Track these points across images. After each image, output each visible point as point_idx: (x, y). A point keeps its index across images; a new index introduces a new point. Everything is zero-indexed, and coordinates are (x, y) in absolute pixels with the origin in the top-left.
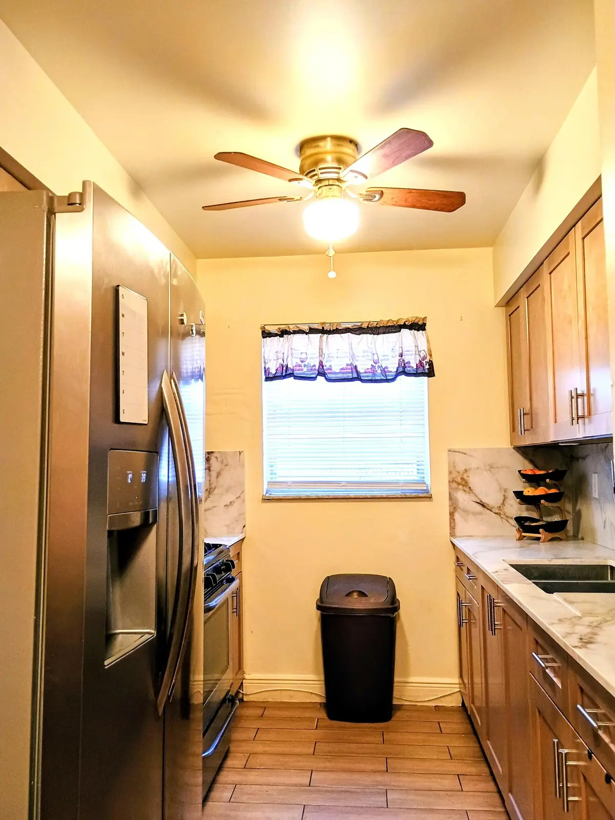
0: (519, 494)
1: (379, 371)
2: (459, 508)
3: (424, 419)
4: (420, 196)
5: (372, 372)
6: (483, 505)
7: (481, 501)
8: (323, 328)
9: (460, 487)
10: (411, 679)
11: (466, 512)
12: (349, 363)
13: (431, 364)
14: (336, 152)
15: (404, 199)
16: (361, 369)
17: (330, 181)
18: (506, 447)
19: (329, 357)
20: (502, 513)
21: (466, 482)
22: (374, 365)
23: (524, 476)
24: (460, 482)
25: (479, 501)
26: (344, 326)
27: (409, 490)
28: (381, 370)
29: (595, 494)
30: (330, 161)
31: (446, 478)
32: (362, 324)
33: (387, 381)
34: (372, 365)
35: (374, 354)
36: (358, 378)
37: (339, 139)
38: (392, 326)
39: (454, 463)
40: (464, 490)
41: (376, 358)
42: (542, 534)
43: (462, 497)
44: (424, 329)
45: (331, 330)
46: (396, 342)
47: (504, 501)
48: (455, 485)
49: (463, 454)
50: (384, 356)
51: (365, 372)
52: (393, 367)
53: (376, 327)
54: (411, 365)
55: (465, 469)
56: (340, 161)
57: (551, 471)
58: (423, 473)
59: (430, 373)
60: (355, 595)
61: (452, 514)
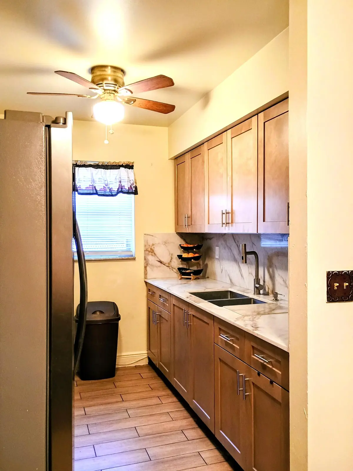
0: (180, 257)
1: (108, 190)
2: (149, 264)
3: (131, 217)
4: (153, 104)
5: (104, 190)
6: (161, 262)
7: (160, 260)
8: (76, 163)
9: (150, 253)
10: (123, 354)
11: (152, 265)
12: (92, 185)
13: (136, 188)
14: (114, 76)
15: (145, 105)
16: (98, 189)
17: (110, 91)
18: (172, 232)
19: (79, 180)
20: (170, 266)
21: (153, 251)
22: (105, 186)
23: (182, 247)
24: (150, 251)
25: (159, 261)
26: (89, 163)
27: (123, 255)
28: (109, 190)
29: (217, 257)
30: (110, 80)
31: (142, 249)
32: (99, 163)
33: (112, 195)
34: (104, 187)
35: (105, 180)
36: (96, 193)
37: (115, 68)
38: (115, 165)
39: (147, 241)
40: (152, 255)
41: (106, 182)
42: (192, 277)
43: (150, 258)
44: (133, 169)
45: (81, 165)
46: (118, 174)
47: (171, 260)
48: (147, 252)
49: (152, 236)
50: (111, 182)
51: (100, 190)
52: (115, 189)
53: (107, 165)
54: (125, 187)
55: (153, 244)
56: (116, 81)
57: (196, 245)
58: (130, 246)
59: (136, 193)
60: (98, 313)
61: (145, 267)
